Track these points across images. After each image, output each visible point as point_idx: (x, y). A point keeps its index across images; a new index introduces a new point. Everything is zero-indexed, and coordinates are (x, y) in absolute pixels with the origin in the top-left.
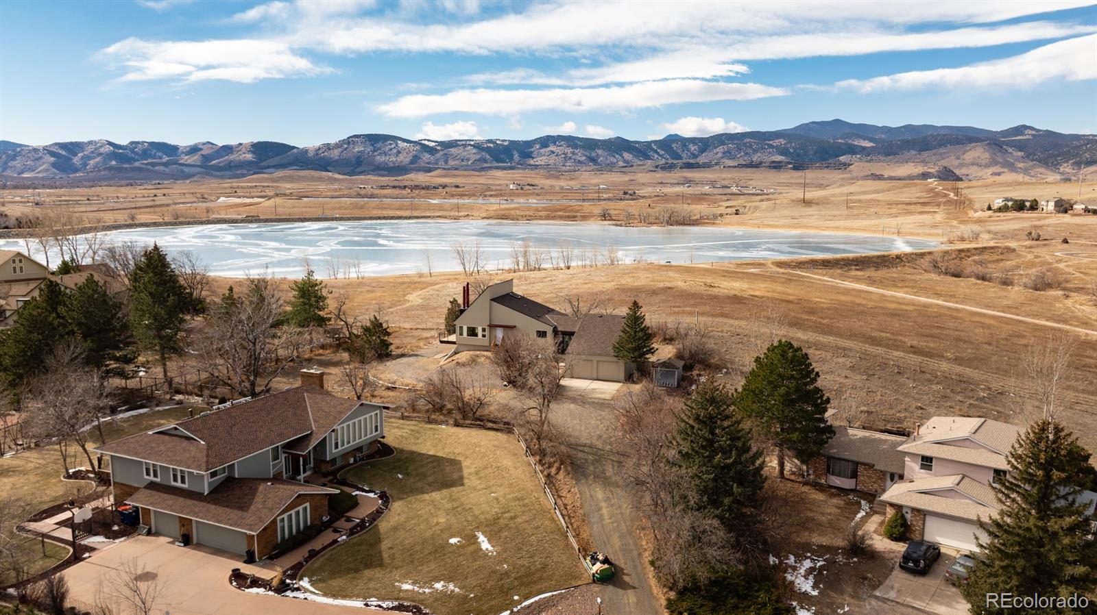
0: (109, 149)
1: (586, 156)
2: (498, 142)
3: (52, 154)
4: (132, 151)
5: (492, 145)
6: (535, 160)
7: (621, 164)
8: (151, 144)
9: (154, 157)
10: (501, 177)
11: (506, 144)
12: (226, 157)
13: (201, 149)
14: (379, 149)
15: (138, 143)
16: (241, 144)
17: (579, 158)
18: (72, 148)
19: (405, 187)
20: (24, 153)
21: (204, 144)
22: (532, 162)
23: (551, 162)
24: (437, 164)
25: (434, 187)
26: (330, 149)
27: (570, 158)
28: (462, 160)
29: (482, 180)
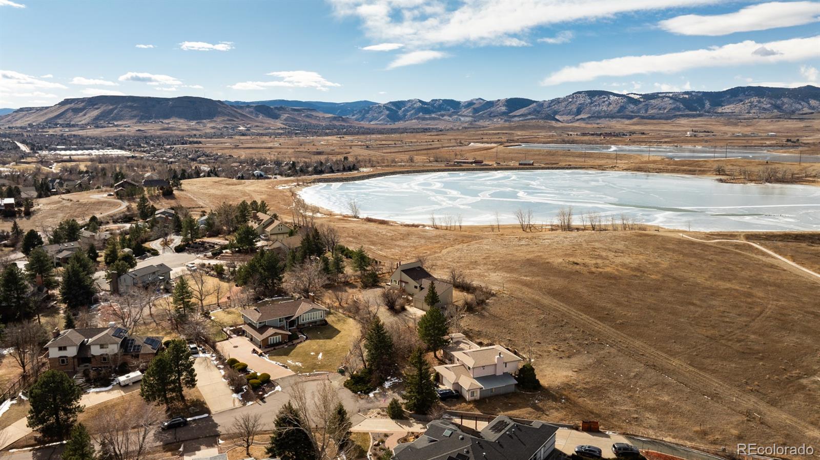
0: (419, 104)
1: (772, 104)
2: (693, 94)
3: (388, 109)
4: (433, 105)
5: (687, 96)
6: (723, 108)
7: (806, 110)
8: (445, 101)
9: (445, 110)
10: (685, 125)
11: (700, 95)
12: (489, 110)
13: (474, 104)
14: (595, 101)
15: (436, 100)
16: (499, 100)
17: (765, 106)
18: (399, 104)
19: (601, 134)
20: (373, 108)
21: (477, 100)
22: (720, 110)
23: (737, 110)
24: (639, 112)
25: (624, 135)
26: (559, 103)
27: (756, 106)
28: (660, 109)
29: (667, 128)
